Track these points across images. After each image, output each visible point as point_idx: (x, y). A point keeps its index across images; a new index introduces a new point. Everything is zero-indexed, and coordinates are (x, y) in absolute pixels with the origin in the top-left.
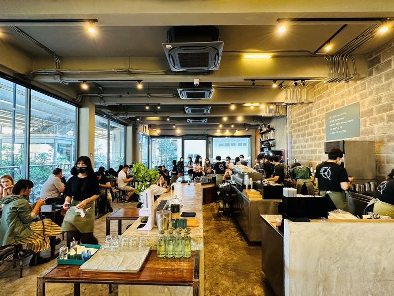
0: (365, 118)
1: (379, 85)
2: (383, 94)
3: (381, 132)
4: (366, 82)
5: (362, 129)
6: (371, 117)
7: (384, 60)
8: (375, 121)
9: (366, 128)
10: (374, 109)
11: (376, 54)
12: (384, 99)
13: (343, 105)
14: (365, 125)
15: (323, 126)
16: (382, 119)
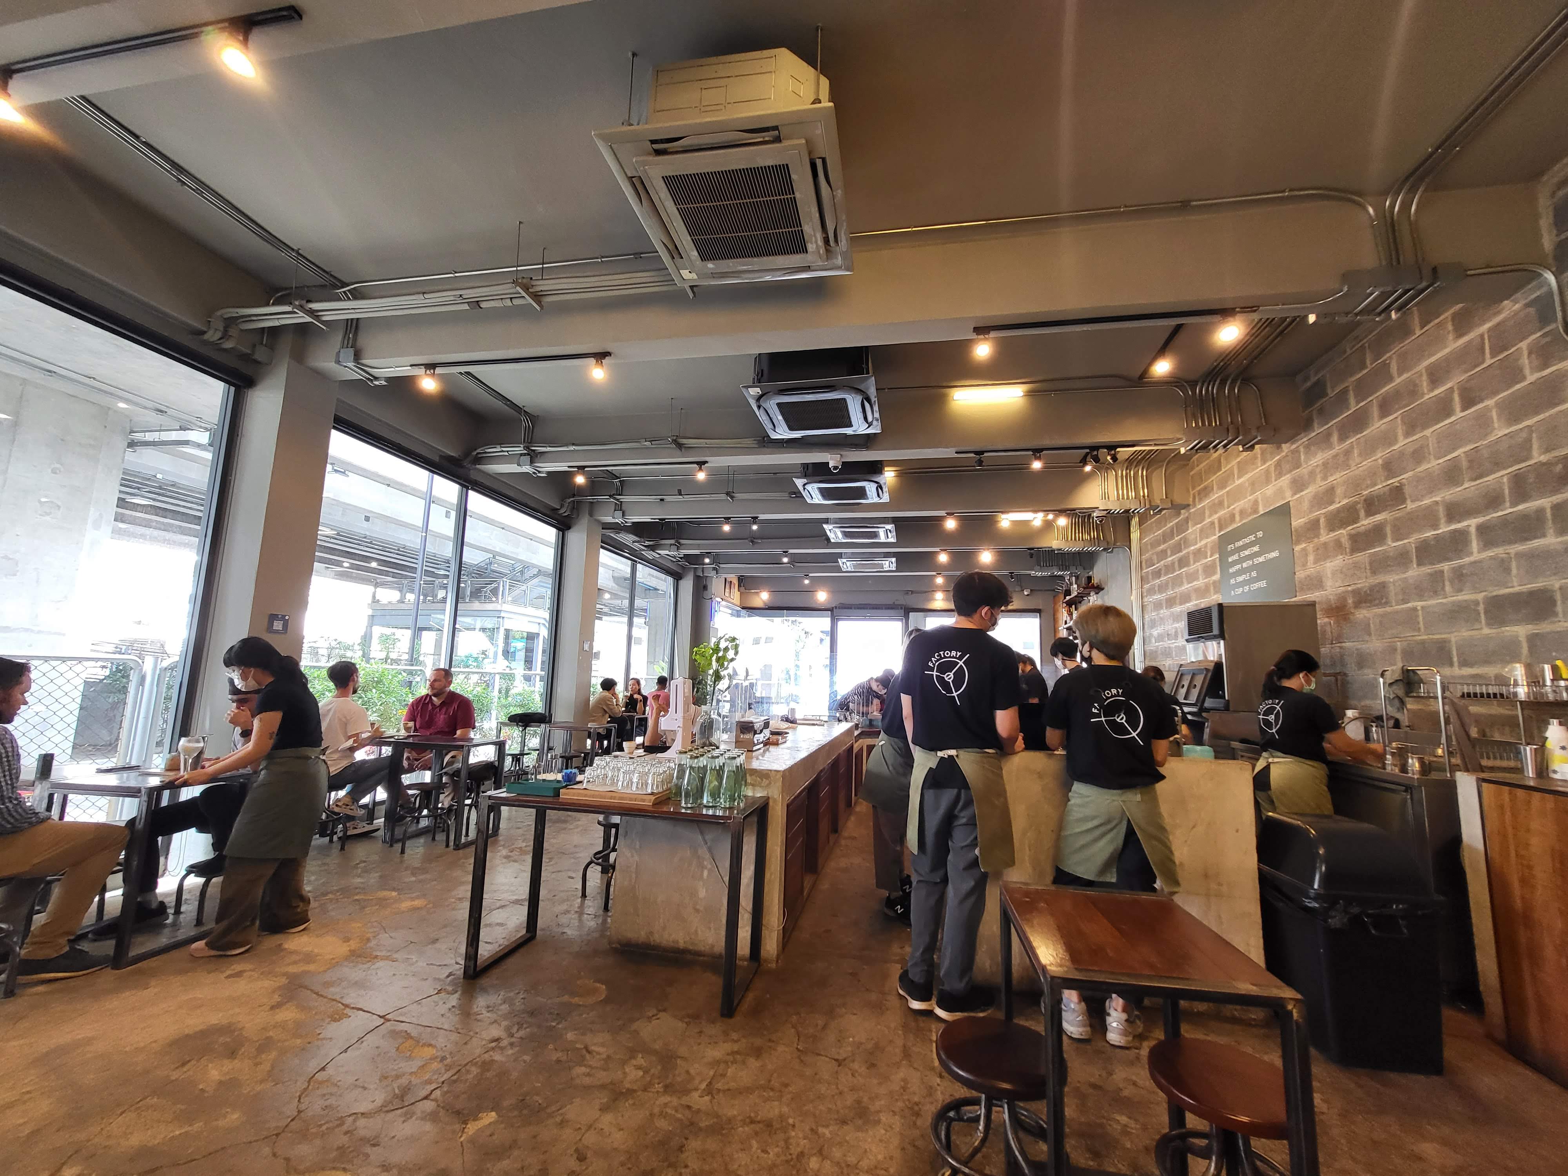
0: (1304, 545)
1: (1329, 454)
2: (1337, 478)
3: (1337, 584)
4: (1302, 449)
5: (1300, 574)
6: (1316, 540)
7: (1333, 388)
8: (1324, 552)
9: (1308, 572)
10: (1322, 521)
11: (1317, 373)
12: (1339, 491)
13: (1255, 511)
14: (1304, 565)
15: (1214, 573)
16: (1338, 544)
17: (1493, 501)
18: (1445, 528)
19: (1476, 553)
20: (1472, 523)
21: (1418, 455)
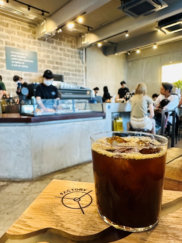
5: (39, 69)
6: (44, 64)
14: (41, 67)
17: (73, 71)
18: (67, 72)
19: (71, 76)
20: (71, 72)
21: (65, 60)
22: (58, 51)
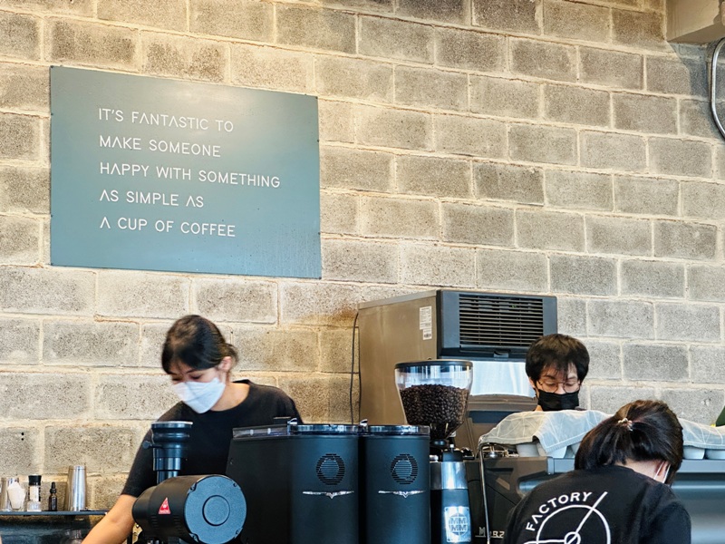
0: (346, 191)
2: (434, 112)
8: (396, 220)
9: (353, 241)
14: (348, 224)
16: (427, 218)
22: (505, 74)
